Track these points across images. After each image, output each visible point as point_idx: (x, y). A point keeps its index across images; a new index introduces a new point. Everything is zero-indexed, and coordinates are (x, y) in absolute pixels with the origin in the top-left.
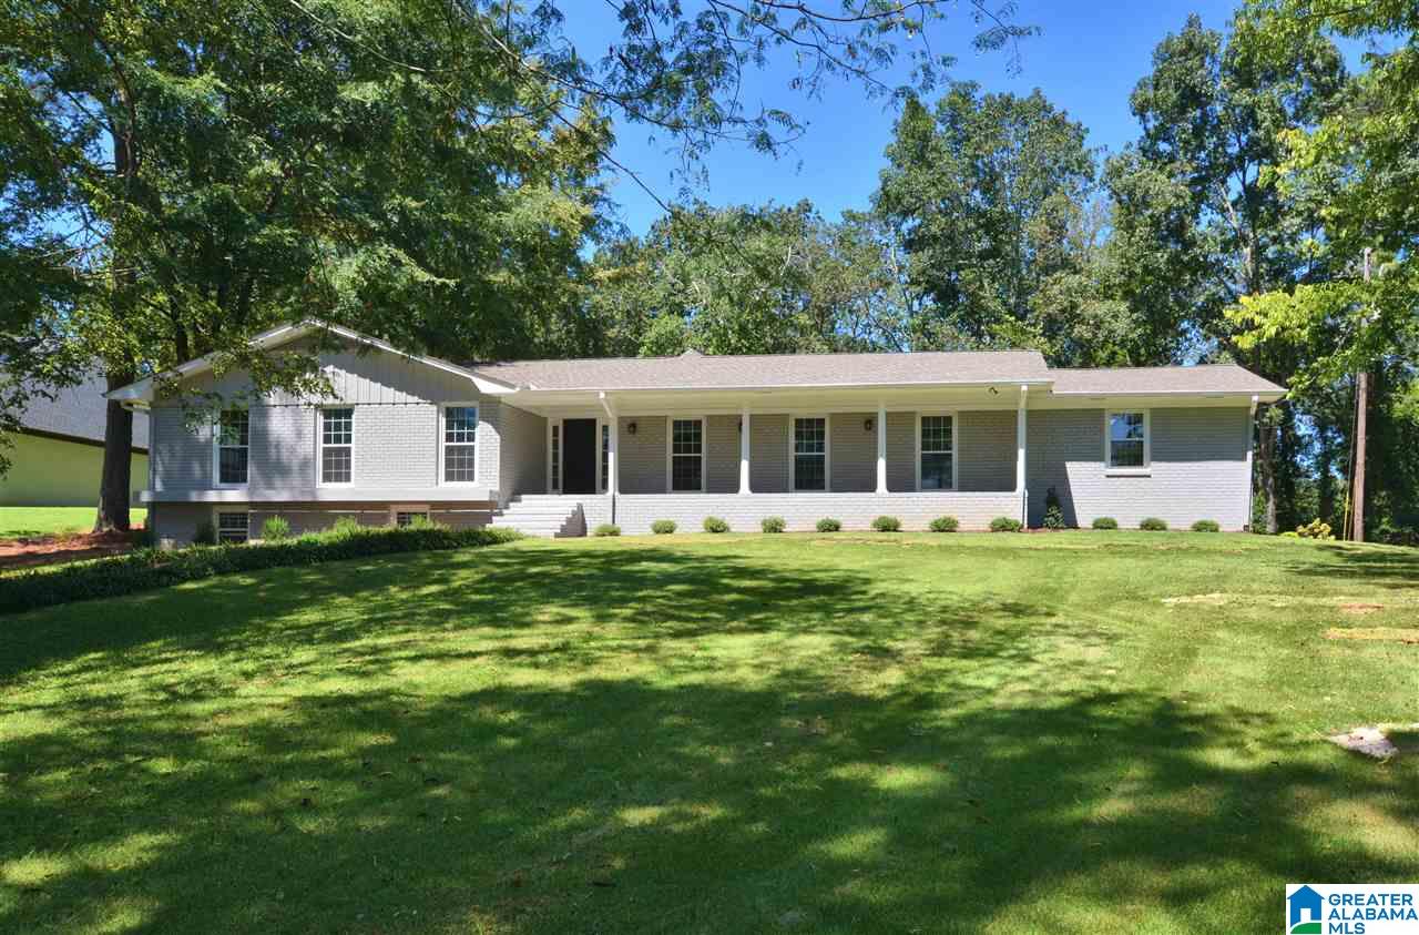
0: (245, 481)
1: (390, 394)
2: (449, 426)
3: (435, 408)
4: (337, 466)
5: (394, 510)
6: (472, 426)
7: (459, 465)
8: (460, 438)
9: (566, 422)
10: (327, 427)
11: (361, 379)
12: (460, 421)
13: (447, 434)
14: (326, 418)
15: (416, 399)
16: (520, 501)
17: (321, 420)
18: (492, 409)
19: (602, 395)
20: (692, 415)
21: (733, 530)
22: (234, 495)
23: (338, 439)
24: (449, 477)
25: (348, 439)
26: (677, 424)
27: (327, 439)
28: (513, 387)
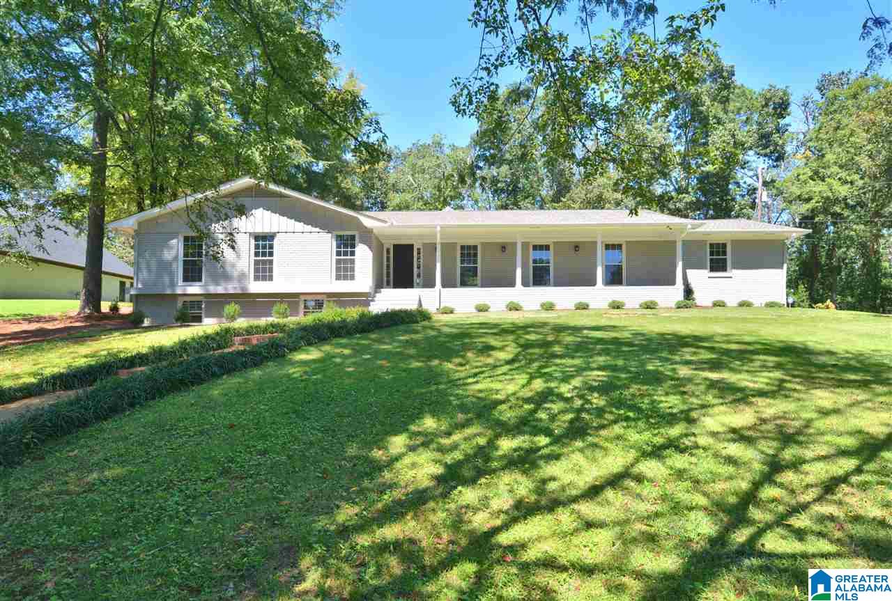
0: (200, 280)
1: (300, 226)
2: (338, 247)
3: (330, 235)
4: (264, 270)
5: (302, 298)
6: (353, 246)
7: (345, 270)
8: (346, 254)
9: (394, 245)
10: (257, 247)
11: (281, 217)
12: (346, 244)
13: (337, 252)
14: (256, 241)
15: (317, 230)
16: (380, 292)
17: (253, 242)
18: (368, 236)
19: (439, 228)
20: (471, 242)
21: (525, 309)
22: (194, 289)
23: (264, 254)
24: (338, 278)
25: (271, 254)
26: (463, 248)
27: (257, 254)
28: (386, 222)
